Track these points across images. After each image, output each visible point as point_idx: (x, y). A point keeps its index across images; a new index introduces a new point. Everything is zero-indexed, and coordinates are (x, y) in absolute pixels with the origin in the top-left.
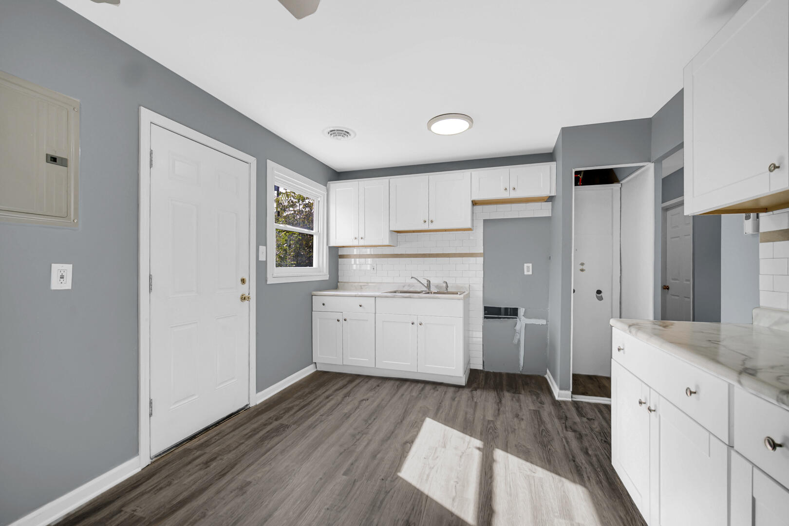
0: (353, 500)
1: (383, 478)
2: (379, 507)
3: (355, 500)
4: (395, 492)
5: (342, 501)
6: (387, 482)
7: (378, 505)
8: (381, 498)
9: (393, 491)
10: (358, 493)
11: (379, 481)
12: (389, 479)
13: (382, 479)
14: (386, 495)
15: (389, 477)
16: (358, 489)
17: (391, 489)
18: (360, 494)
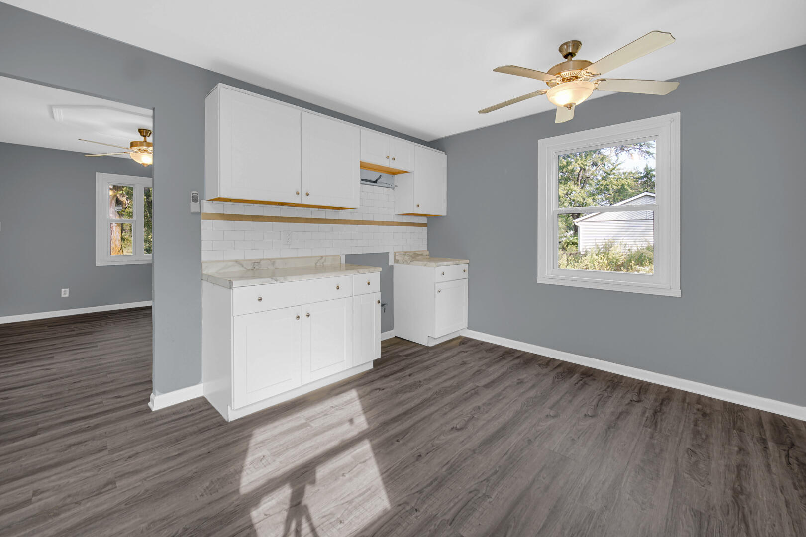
0: (460, 497)
1: (415, 512)
2: (436, 479)
3: (458, 496)
4: (412, 489)
5: (473, 500)
6: (413, 505)
7: (436, 482)
8: (430, 488)
9: (414, 491)
10: (452, 504)
11: (422, 511)
12: (408, 508)
13: (417, 510)
14: (423, 489)
15: (407, 511)
16: (450, 510)
17: (414, 493)
18: (450, 502)
